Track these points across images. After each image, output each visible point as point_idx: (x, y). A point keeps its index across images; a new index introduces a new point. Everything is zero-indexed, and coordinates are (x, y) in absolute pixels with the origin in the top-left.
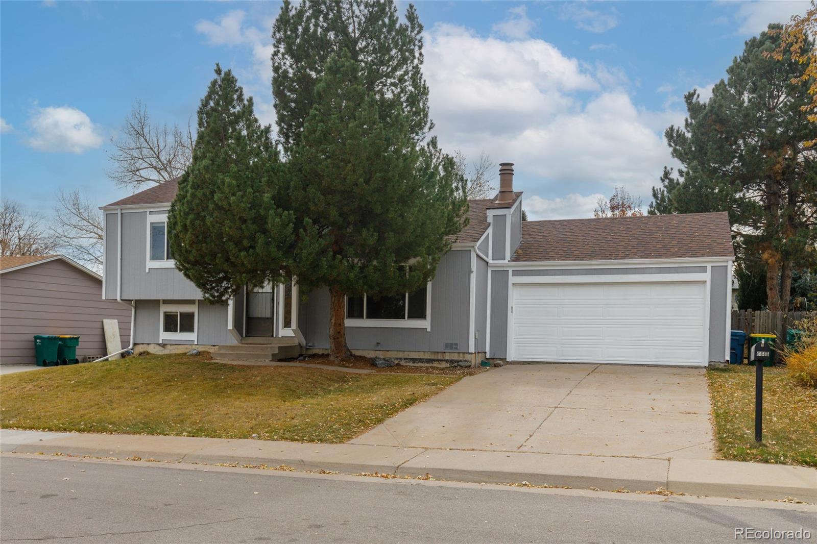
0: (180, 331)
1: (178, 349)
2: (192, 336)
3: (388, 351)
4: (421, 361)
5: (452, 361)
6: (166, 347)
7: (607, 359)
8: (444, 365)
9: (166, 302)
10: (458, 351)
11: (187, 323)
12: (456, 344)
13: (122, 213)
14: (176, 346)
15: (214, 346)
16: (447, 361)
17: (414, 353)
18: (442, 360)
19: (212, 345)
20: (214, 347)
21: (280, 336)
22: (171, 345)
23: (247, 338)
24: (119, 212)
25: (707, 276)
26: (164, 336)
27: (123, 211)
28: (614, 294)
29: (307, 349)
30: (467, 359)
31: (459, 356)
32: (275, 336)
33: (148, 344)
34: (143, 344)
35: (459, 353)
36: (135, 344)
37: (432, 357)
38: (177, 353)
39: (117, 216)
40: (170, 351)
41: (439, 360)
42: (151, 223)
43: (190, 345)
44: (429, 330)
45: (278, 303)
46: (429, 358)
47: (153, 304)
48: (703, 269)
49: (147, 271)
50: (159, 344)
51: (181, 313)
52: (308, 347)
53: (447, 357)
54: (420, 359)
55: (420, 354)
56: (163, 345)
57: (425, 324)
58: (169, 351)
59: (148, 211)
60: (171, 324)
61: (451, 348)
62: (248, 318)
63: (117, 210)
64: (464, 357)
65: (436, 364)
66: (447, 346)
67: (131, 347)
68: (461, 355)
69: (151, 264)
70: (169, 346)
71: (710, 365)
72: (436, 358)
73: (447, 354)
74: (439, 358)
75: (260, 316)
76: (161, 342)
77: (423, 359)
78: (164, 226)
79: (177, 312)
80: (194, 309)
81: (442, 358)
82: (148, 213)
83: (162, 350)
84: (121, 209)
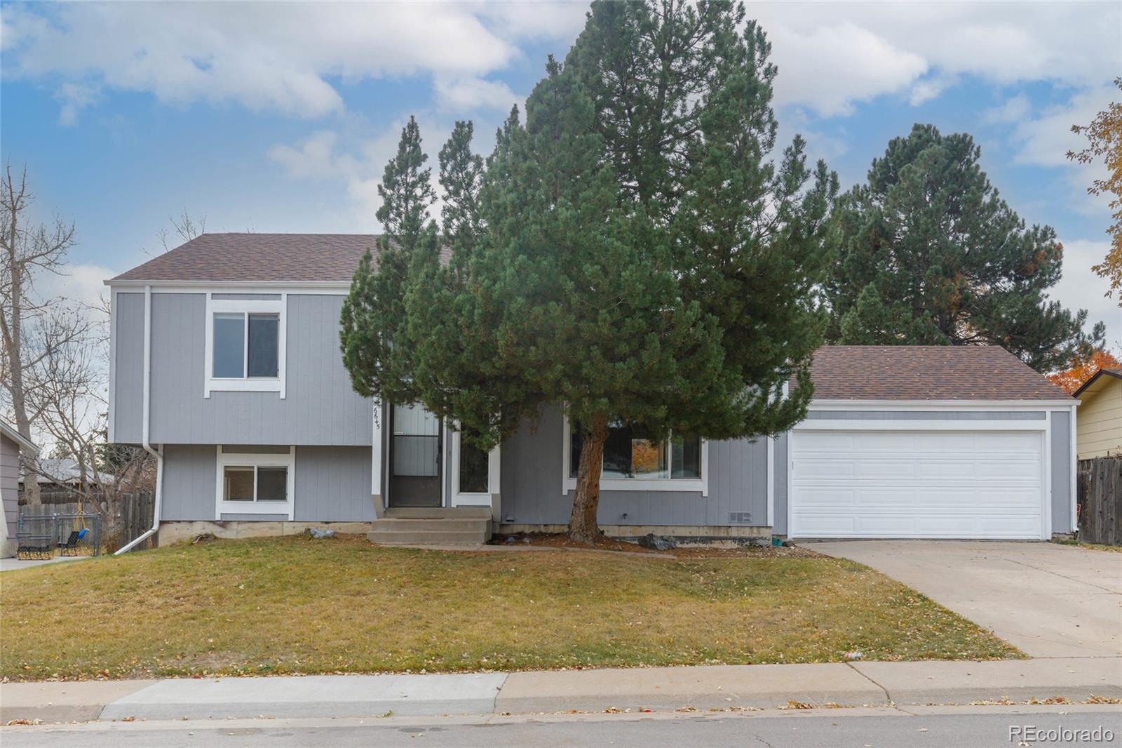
0: (259, 498)
1: (253, 529)
2: (286, 508)
3: (641, 526)
4: (694, 539)
5: (741, 540)
6: (228, 526)
7: (921, 532)
8: (730, 545)
9: (228, 449)
10: (748, 525)
11: (273, 485)
12: (748, 515)
13: (152, 294)
14: (251, 524)
15: (327, 523)
16: (734, 539)
17: (681, 528)
18: (726, 539)
19: (322, 522)
20: (327, 525)
21: (454, 505)
22: (239, 522)
23: (392, 509)
24: (147, 291)
25: (1046, 425)
26: (224, 507)
27: (155, 291)
28: (929, 446)
29: (502, 526)
30: (765, 536)
31: (752, 532)
32: (444, 505)
33: (191, 522)
34: (179, 522)
35: (751, 527)
36: (162, 523)
37: (711, 534)
38: (251, 536)
39: (144, 298)
40: (237, 533)
41: (721, 539)
42: (215, 314)
43: (279, 522)
44: (705, 494)
45: (449, 453)
46: (706, 535)
47: (205, 453)
48: (1042, 416)
49: (207, 395)
50: (214, 522)
51: (259, 468)
52: (504, 522)
53: (734, 533)
54: (691, 537)
55: (690, 529)
56: (224, 524)
57: (700, 485)
58: (235, 532)
59: (209, 293)
60: (238, 486)
61: (740, 520)
62: (395, 477)
63: (143, 287)
64: (759, 533)
65: (716, 545)
66: (733, 517)
67: (156, 527)
68: (755, 530)
69: (212, 384)
70: (235, 526)
71: (1053, 538)
72: (716, 535)
73: (734, 529)
74: (722, 535)
75: (415, 474)
76: (218, 518)
77: (697, 537)
78: (244, 321)
79: (253, 467)
80: (288, 461)
81: (725, 535)
82: (209, 297)
83: (221, 532)
84: (151, 287)
